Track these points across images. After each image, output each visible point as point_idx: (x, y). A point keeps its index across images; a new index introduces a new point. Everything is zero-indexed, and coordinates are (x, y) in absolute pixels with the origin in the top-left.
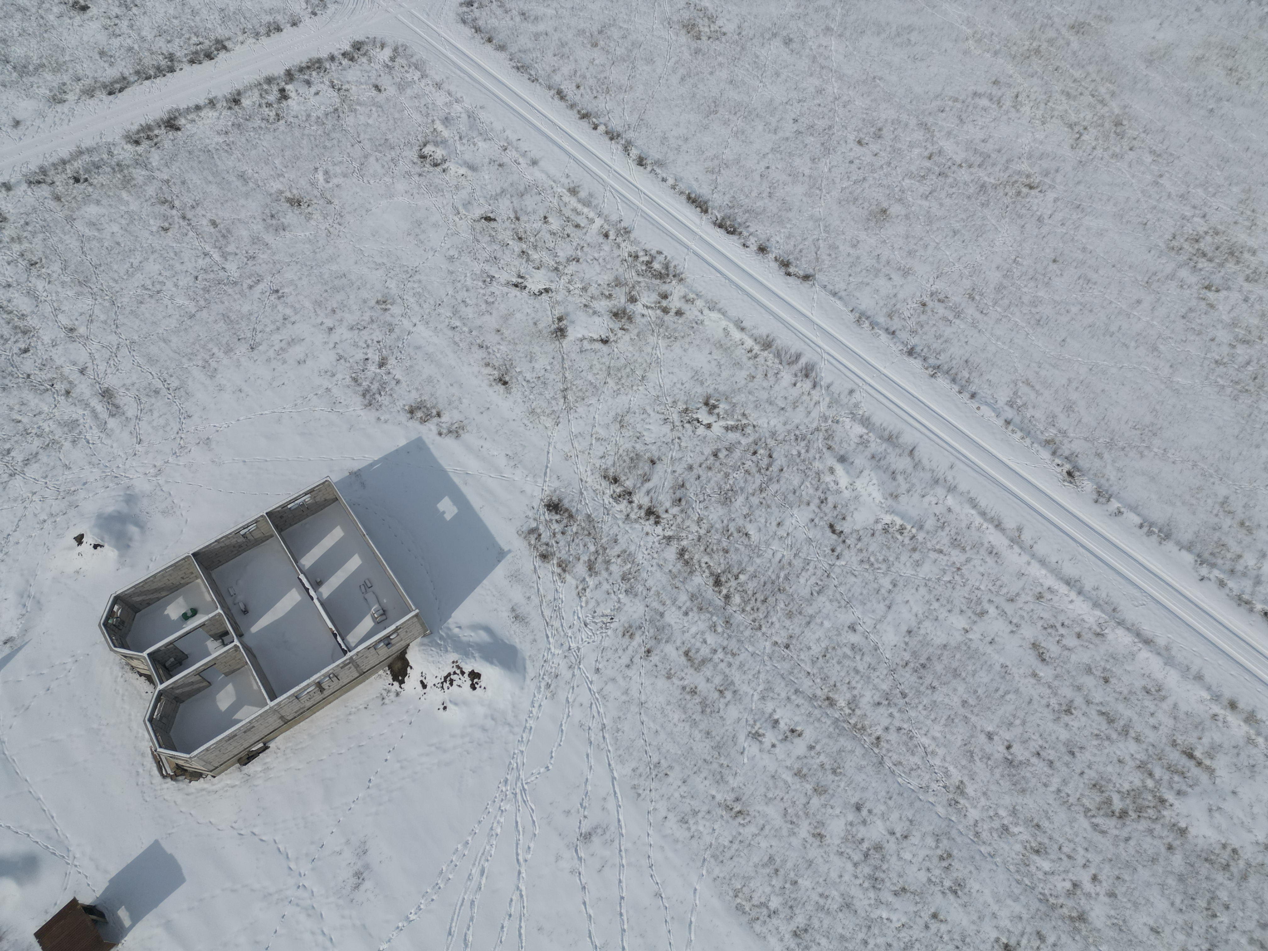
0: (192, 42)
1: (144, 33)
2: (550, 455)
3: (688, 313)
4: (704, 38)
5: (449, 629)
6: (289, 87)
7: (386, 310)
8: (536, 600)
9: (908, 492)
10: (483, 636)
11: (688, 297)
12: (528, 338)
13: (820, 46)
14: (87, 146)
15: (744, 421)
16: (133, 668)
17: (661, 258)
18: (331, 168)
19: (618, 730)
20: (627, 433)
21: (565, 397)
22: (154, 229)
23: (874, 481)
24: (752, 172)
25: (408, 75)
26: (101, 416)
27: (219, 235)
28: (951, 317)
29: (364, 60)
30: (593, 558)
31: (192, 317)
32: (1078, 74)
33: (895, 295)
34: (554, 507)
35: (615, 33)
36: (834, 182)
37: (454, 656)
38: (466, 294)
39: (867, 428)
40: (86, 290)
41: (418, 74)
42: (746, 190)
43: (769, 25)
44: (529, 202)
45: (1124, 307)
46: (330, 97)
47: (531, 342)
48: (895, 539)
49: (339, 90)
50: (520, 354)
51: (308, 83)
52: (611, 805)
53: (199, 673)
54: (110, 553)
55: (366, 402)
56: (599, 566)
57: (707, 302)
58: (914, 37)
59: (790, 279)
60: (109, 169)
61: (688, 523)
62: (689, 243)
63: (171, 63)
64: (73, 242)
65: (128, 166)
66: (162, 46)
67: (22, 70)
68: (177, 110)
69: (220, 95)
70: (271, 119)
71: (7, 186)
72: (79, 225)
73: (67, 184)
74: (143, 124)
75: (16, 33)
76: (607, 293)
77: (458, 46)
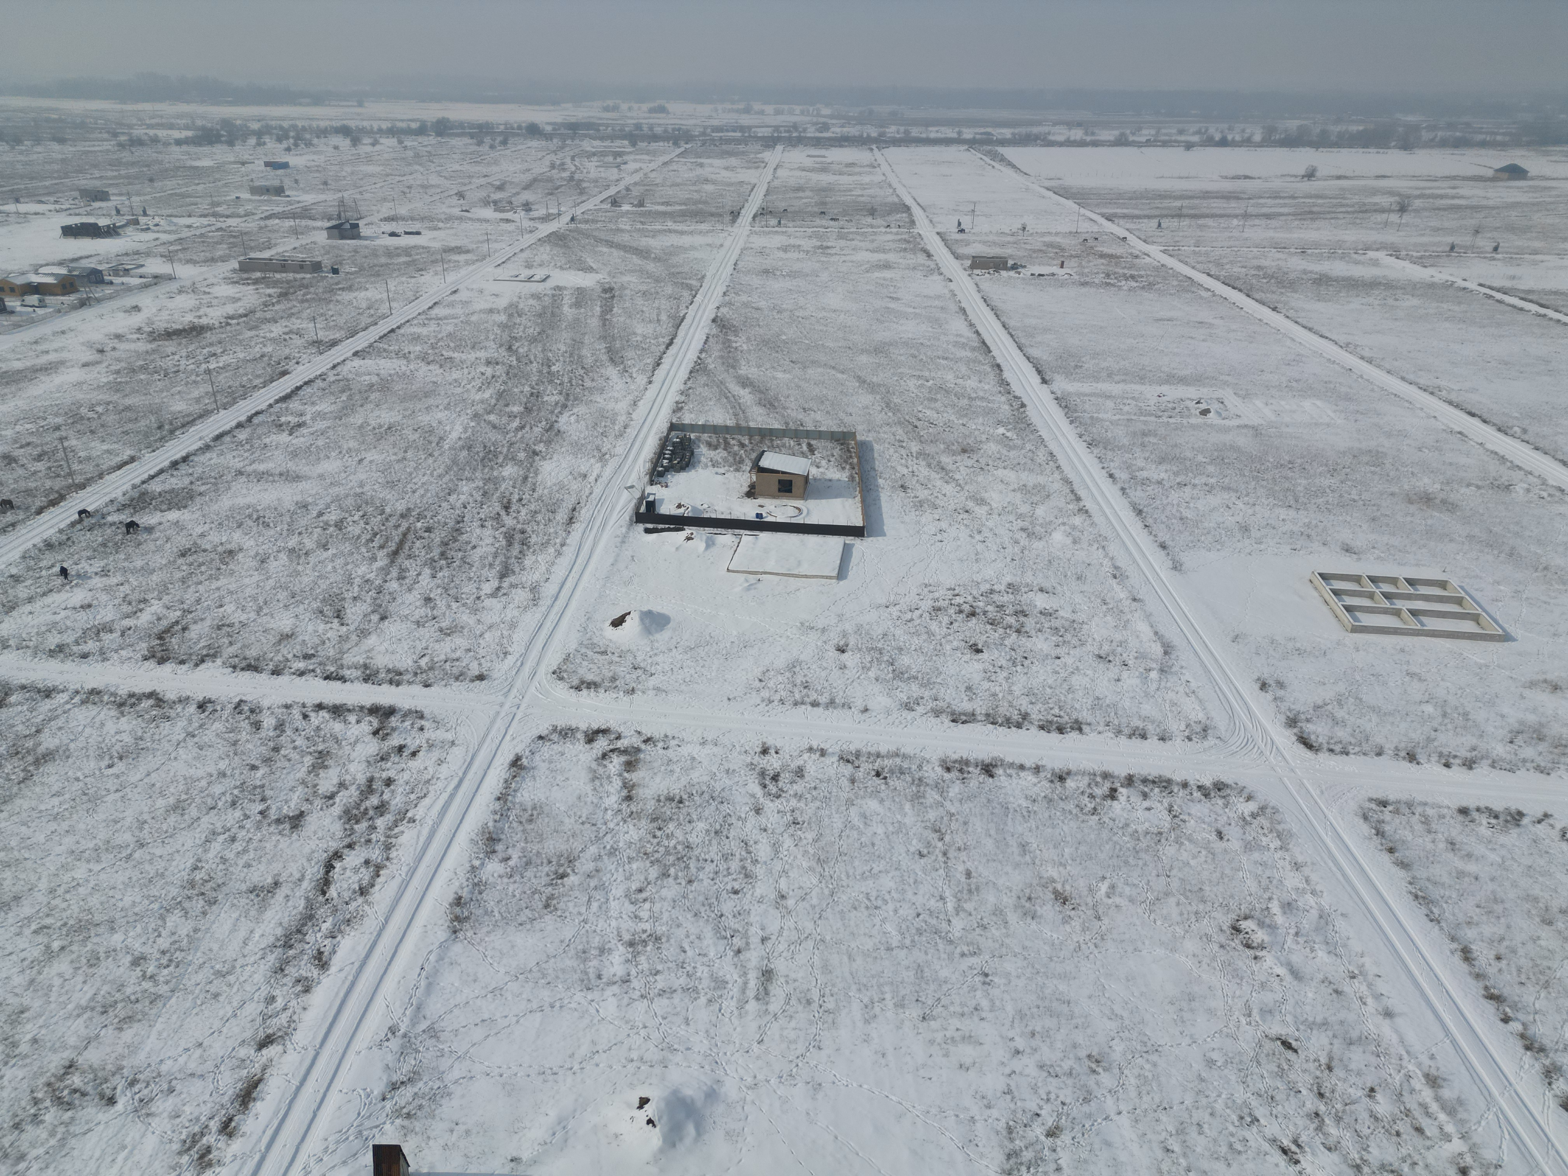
0: (1053, 712)
1: (1014, 688)
6: (1123, 791)
7: (1094, 1071)
14: (906, 752)
18: (1120, 885)
22: (912, 849)
25: (1264, 839)
26: (748, 992)
27: (966, 887)
29: (1220, 802)
31: (889, 949)
38: (1207, 1118)
40: (819, 869)
41: (1278, 843)
44: (1357, 1057)
46: (1161, 818)
49: (1175, 816)
51: (1145, 796)
54: (655, 1137)
55: (1007, 1167)
60: (910, 779)
63: (1020, 722)
64: (838, 823)
65: (927, 785)
66: (1024, 704)
67: (899, 675)
68: (1002, 760)
69: (1049, 766)
70: (1086, 810)
71: (823, 753)
72: (853, 811)
73: (868, 773)
74: (965, 757)
75: (913, 648)
77: (1345, 838)
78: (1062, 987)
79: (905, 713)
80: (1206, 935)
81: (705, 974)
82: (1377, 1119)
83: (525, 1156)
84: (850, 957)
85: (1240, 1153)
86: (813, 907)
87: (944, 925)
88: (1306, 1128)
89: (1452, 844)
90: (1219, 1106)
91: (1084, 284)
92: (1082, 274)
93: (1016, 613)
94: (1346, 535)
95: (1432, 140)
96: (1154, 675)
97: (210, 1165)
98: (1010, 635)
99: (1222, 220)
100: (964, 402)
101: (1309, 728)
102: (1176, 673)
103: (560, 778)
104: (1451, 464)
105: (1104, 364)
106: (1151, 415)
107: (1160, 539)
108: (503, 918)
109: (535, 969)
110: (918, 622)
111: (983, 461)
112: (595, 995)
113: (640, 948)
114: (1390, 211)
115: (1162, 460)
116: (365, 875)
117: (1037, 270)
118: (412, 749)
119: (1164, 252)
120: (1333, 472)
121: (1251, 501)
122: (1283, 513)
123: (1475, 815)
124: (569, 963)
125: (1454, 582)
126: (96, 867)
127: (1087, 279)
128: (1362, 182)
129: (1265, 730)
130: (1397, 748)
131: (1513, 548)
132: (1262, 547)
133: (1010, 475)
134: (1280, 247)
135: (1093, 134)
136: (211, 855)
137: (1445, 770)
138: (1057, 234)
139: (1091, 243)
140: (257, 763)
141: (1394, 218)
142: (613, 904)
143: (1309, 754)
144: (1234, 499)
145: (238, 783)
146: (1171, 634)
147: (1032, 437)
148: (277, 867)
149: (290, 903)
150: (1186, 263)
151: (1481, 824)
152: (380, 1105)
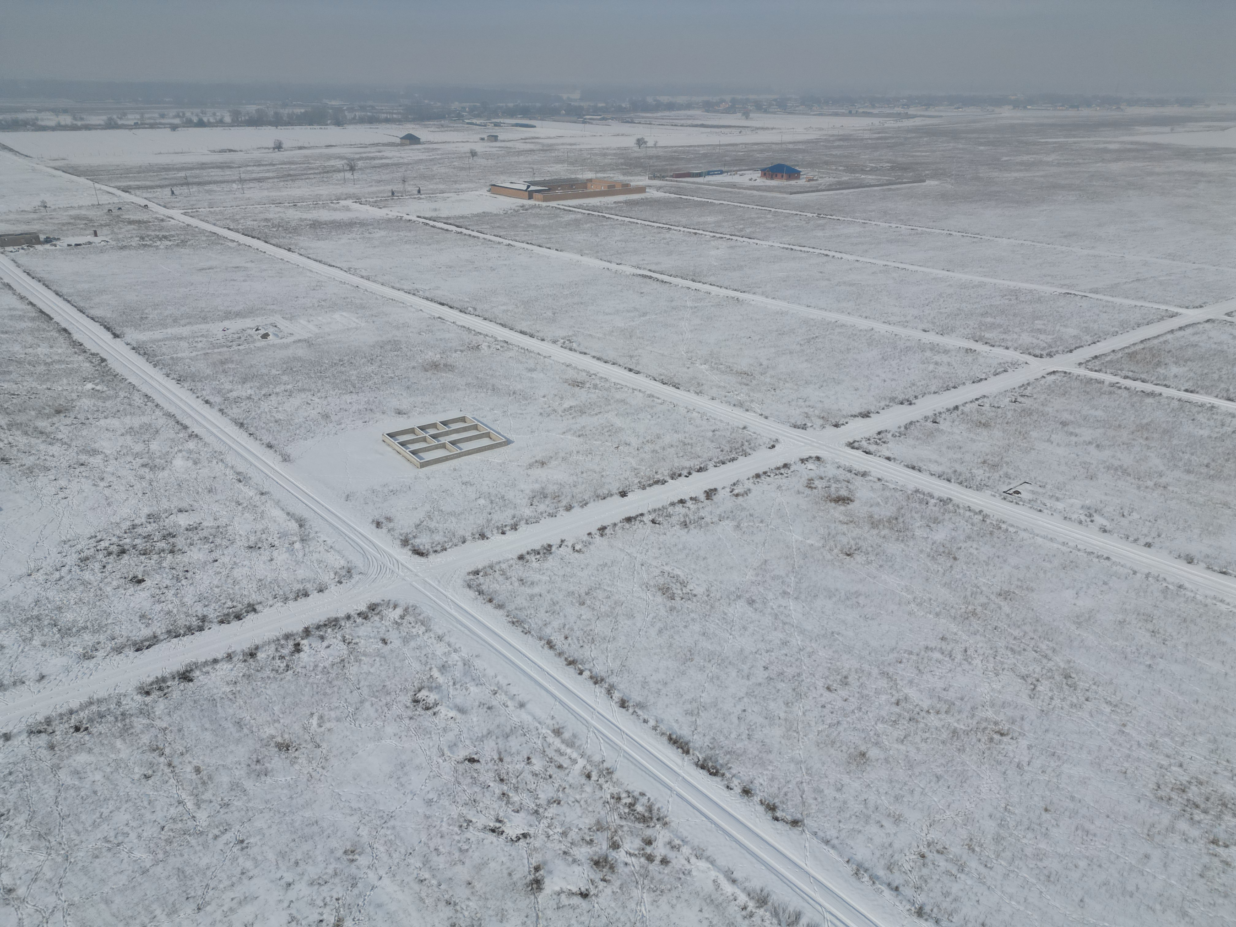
0: (227, 606)
1: (185, 600)
3: (674, 861)
4: (678, 599)
6: (304, 642)
7: (353, 861)
11: (673, 844)
12: (501, 892)
13: (780, 606)
14: (99, 697)
17: (644, 800)
18: (326, 713)
22: (137, 777)
24: (730, 714)
25: (414, 630)
27: (199, 782)
28: (954, 871)
29: (377, 618)
31: (145, 872)
32: (1016, 632)
33: (890, 845)
35: (600, 594)
36: (810, 726)
38: (439, 840)
40: (44, 843)
41: (423, 629)
42: (725, 731)
43: (733, 589)
44: (514, 743)
45: (1133, 863)
46: (339, 649)
47: (503, 896)
49: (349, 643)
51: (322, 638)
57: (693, 849)
58: (862, 600)
59: (779, 825)
60: (113, 718)
62: (671, 784)
63: (202, 624)
64: (49, 792)
65: (132, 715)
66: (200, 610)
67: (66, 632)
68: (195, 664)
69: (238, 650)
70: (281, 670)
71: (8, 736)
72: (62, 774)
73: (67, 733)
74: (159, 676)
75: (72, 602)
76: (588, 839)
77: (462, 605)
78: (308, 814)
79: (86, 663)
80: (398, 716)
82: (536, 775)
84: (106, 902)
85: (467, 850)
86: (49, 881)
87: (190, 823)
88: (500, 807)
89: (522, 580)
90: (445, 827)
91: (123, 248)
92: (118, 240)
93: (164, 537)
94: (394, 403)
95: (354, 118)
96: (297, 546)
98: (165, 558)
99: (223, 185)
100: (41, 368)
101: (417, 542)
102: (313, 538)
104: (441, 340)
105: (166, 313)
106: (223, 346)
107: (265, 441)
110: (69, 577)
111: (81, 417)
114: (344, 171)
115: (244, 381)
117: (73, 241)
119: (185, 214)
120: (371, 361)
121: (323, 395)
122: (348, 398)
123: (528, 557)
125: (469, 416)
127: (124, 244)
128: (318, 151)
129: (390, 555)
130: (473, 534)
131: (493, 385)
132: (343, 426)
133: (114, 423)
134: (278, 203)
135: (82, 119)
137: (503, 536)
138: (80, 207)
139: (116, 212)
141: (348, 175)
143: (423, 560)
144: (310, 397)
146: (300, 511)
147: (122, 385)
150: (207, 222)
151: (532, 561)
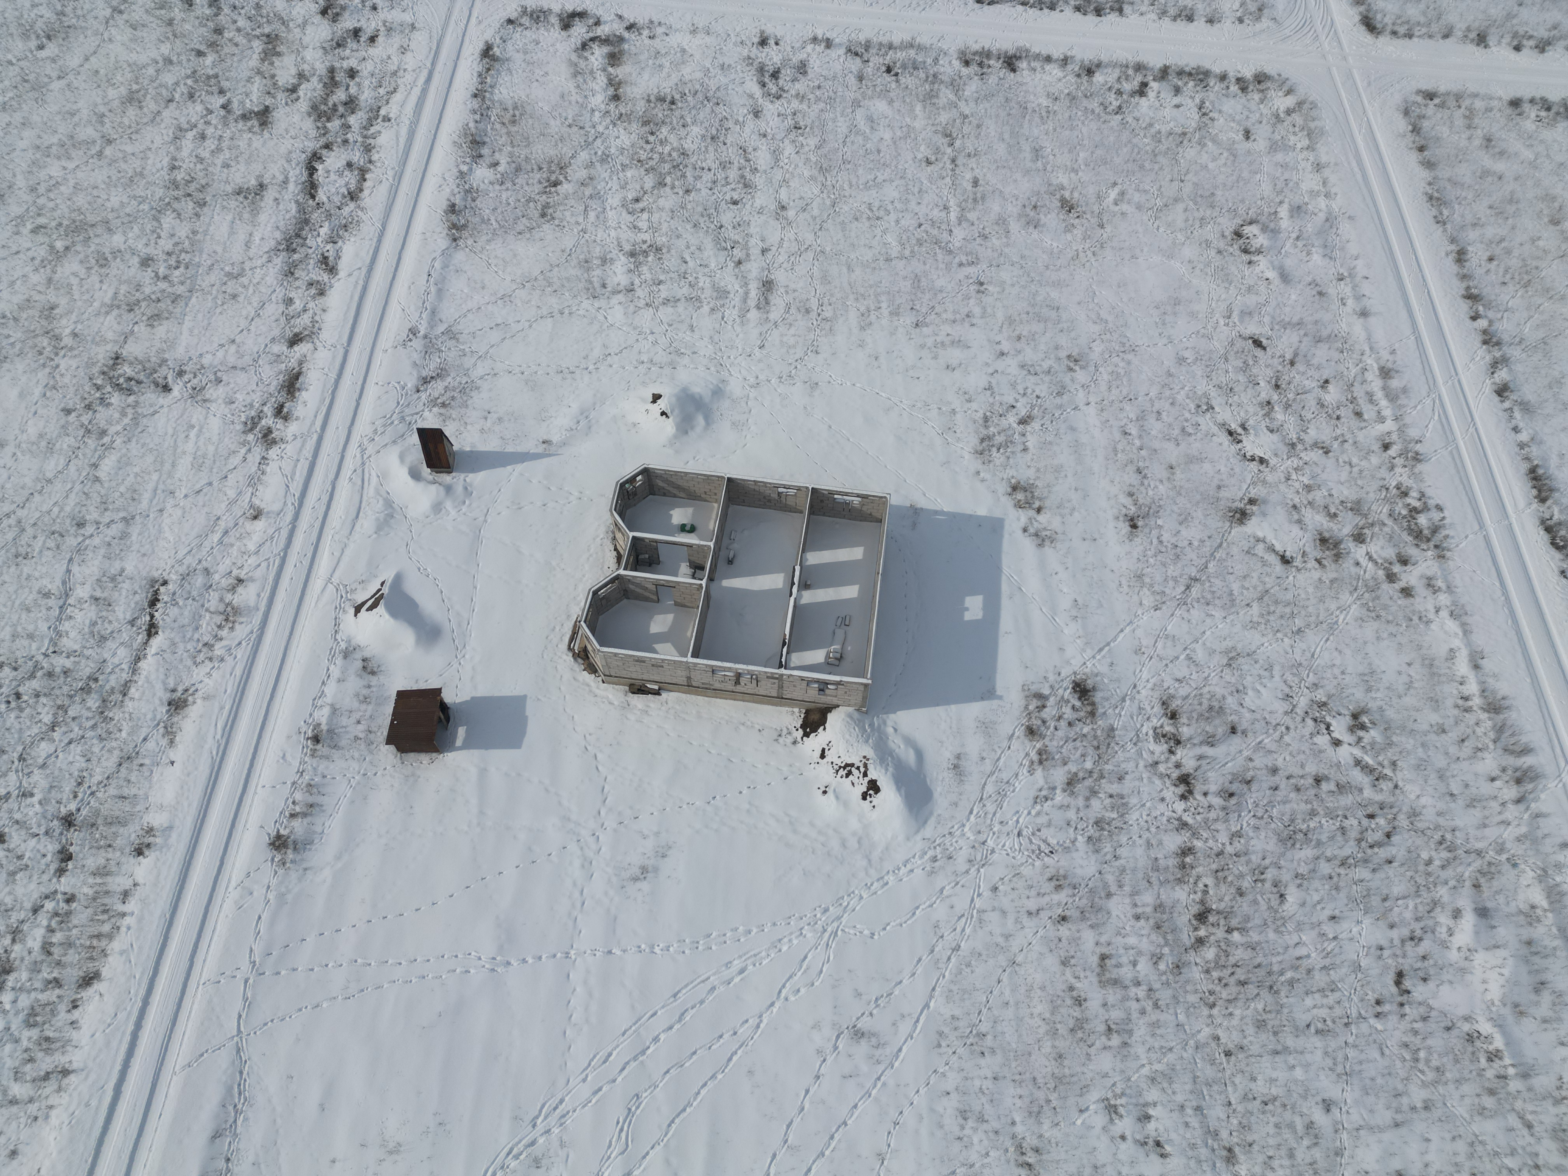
2: (1122, 635)
3: (1419, 599)
5: (885, 723)
6: (1154, 85)
7: (1071, 370)
8: (988, 766)
9: (1545, 1021)
10: (910, 757)
11: (1434, 582)
14: (922, 42)
15: (1388, 771)
16: (614, 538)
17: (1435, 515)
18: (1130, 191)
19: (968, 965)
20: (1228, 676)
21: (1188, 587)
22: (920, 156)
23: (1506, 972)
25: (1292, 138)
26: (749, 301)
27: (971, 196)
29: (1257, 96)
30: (1081, 775)
31: (888, 259)
34: (1082, 690)
37: (869, 752)
38: (1167, 406)
39: (1551, 903)
41: (1306, 142)
44: (1321, 353)
46: (1190, 117)
47: (1198, 503)
48: (1474, 1058)
49: (1204, 114)
50: (1175, 508)
51: (1177, 91)
52: (905, 1028)
53: (658, 584)
54: (669, 426)
55: (980, 448)
56: (1081, 788)
60: (924, 76)
61: (1219, 826)
62: (1488, 521)
64: (843, 127)
65: (942, 82)
68: (1028, 51)
69: (1079, 57)
70: (1110, 109)
71: (829, 44)
72: (860, 114)
73: (878, 69)
74: (986, 48)
76: (1333, 510)
77: (1378, 136)
78: (1054, 294)
80: (1207, 240)
81: (707, 285)
82: (1323, 406)
83: (555, 439)
84: (849, 268)
85: (1190, 434)
86: (814, 218)
87: (945, 236)
88: (1257, 414)
90: (1181, 397)
97: (274, 442)
103: (538, 72)
108: (501, 227)
109: (540, 277)
112: (601, 303)
113: (641, 258)
116: (351, 178)
118: (369, 31)
123: (1526, 107)
124: (573, 272)
126: (71, 165)
129: (1327, 9)
130: (1468, 29)
136: (185, 153)
137: (1513, 55)
140: (203, 48)
142: (611, 214)
143: (1368, 38)
145: (189, 72)
148: (257, 168)
149: (281, 207)
151: (1528, 117)
152: (416, 396)
